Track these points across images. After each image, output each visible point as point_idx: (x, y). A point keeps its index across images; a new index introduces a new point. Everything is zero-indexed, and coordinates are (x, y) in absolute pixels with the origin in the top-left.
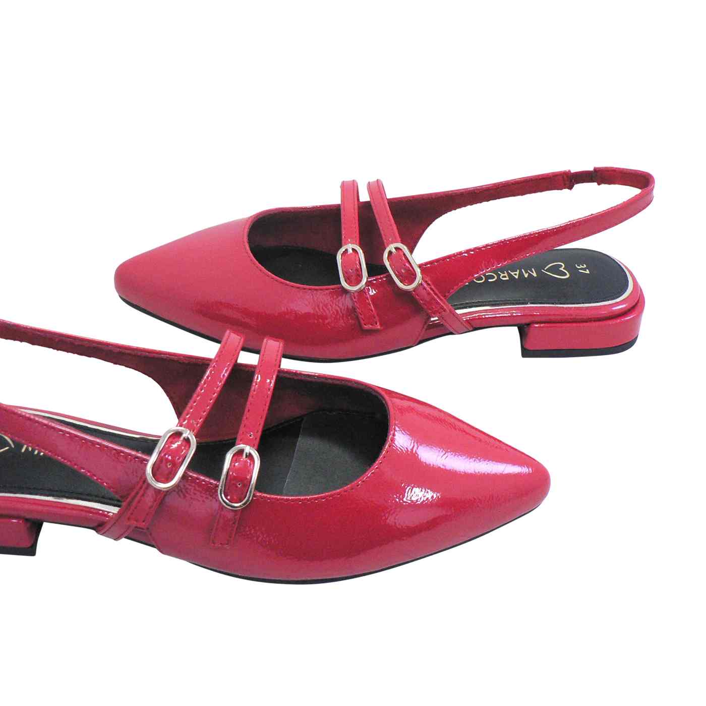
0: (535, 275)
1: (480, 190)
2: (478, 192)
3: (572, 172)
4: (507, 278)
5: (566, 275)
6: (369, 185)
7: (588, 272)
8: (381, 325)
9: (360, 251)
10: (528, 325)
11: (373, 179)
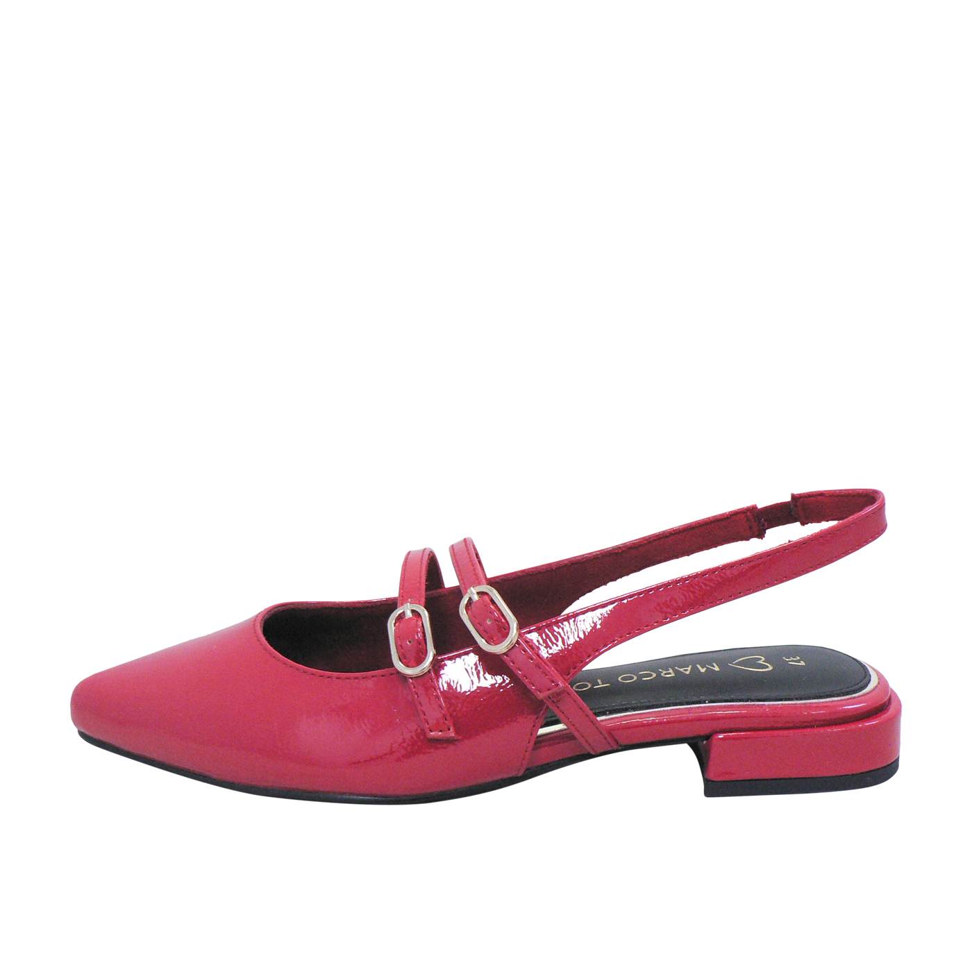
0: (717, 669)
1: (624, 549)
2: (620, 551)
3: (760, 506)
4: (673, 675)
5: (767, 667)
6: (453, 549)
7: (802, 663)
8: (457, 732)
9: (425, 614)
10: (708, 737)
11: (456, 539)
